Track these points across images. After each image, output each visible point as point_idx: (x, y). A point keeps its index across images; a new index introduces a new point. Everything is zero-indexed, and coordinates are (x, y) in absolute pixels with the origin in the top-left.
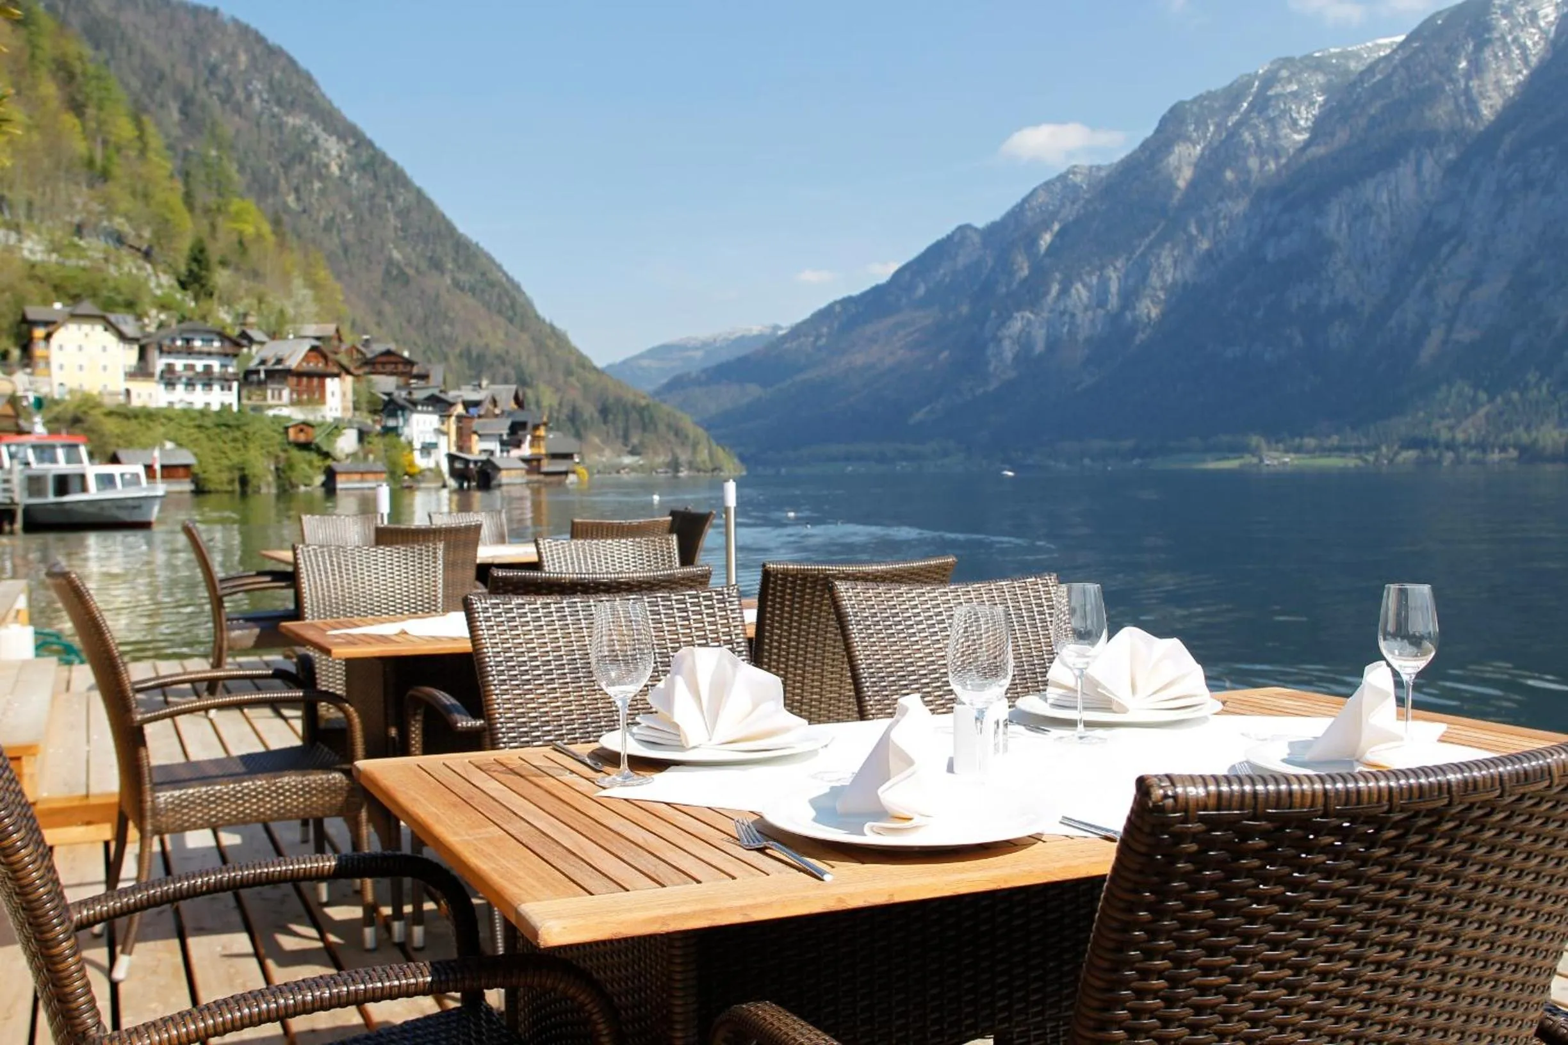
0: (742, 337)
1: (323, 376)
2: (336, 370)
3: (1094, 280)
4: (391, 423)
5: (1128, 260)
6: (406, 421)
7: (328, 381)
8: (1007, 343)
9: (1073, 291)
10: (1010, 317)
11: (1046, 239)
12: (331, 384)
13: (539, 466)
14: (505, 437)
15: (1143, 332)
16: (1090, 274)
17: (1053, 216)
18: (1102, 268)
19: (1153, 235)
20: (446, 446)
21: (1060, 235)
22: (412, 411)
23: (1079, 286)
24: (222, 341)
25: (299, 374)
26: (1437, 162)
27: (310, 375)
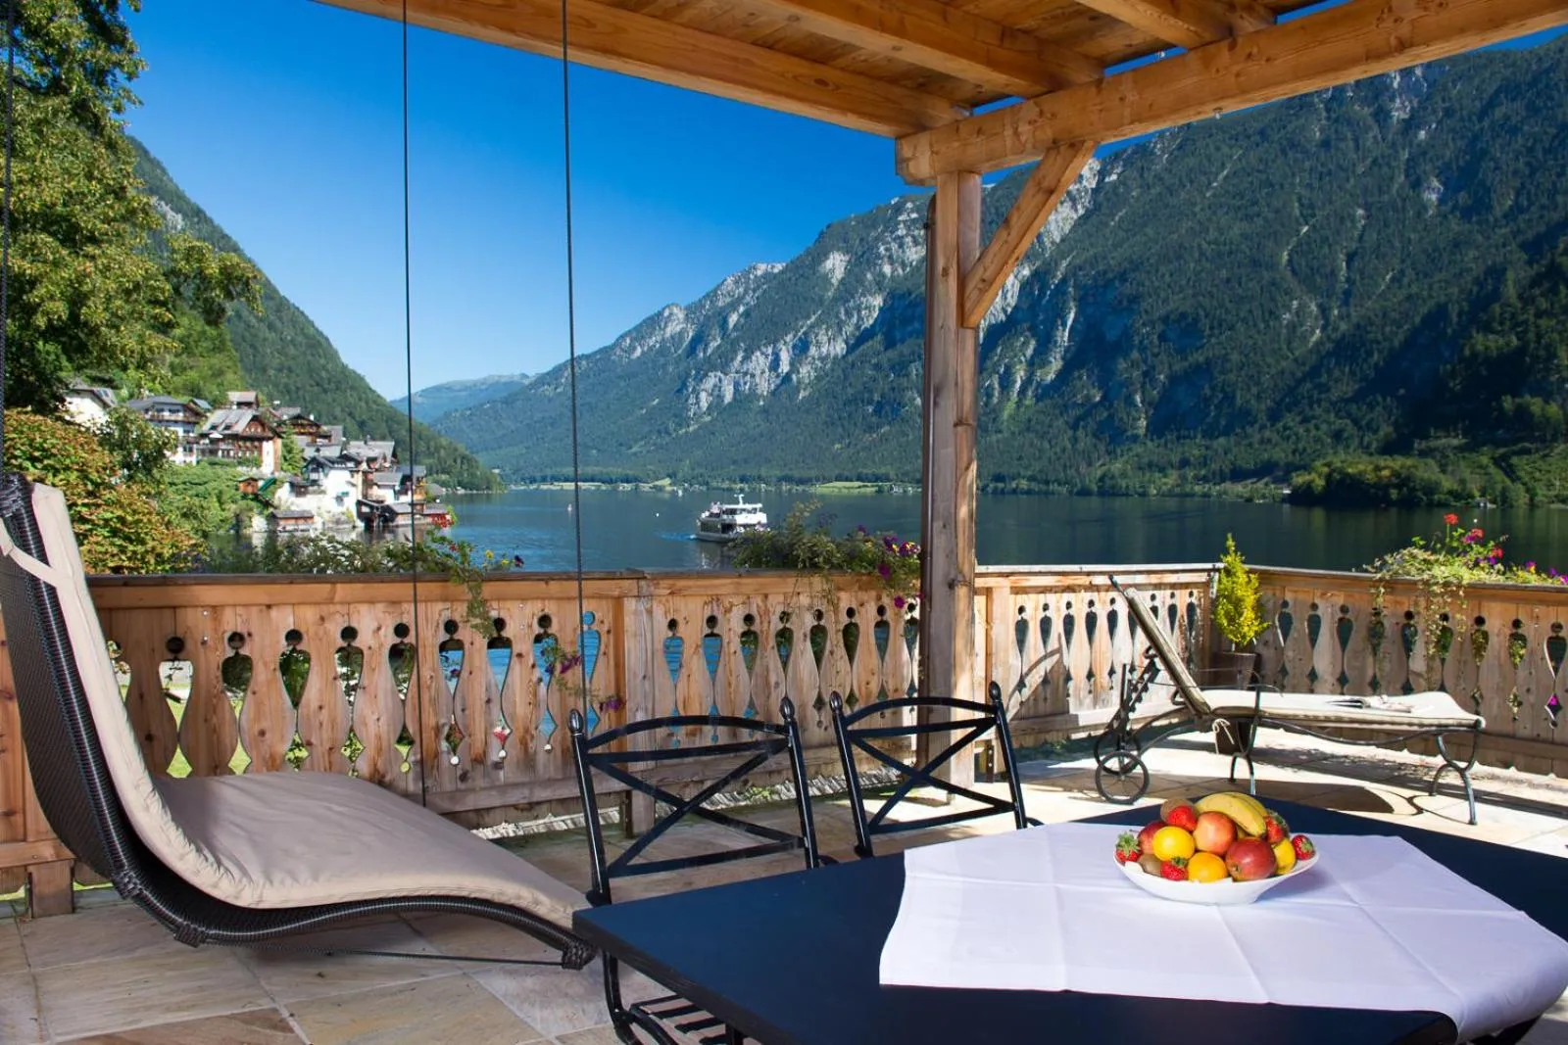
0: (497, 383)
1: (261, 439)
2: (270, 435)
3: (770, 350)
4: (314, 476)
5: (795, 336)
6: (326, 475)
7: (265, 444)
8: (703, 395)
9: (754, 358)
10: (706, 375)
11: (733, 319)
12: (268, 446)
13: (422, 510)
14: (397, 488)
15: (805, 389)
16: (766, 345)
17: (740, 300)
18: (775, 342)
19: (813, 318)
20: (356, 494)
21: (747, 314)
22: (331, 468)
23: (758, 353)
24: (185, 411)
25: (245, 438)
26: (1016, 277)
27: (251, 439)
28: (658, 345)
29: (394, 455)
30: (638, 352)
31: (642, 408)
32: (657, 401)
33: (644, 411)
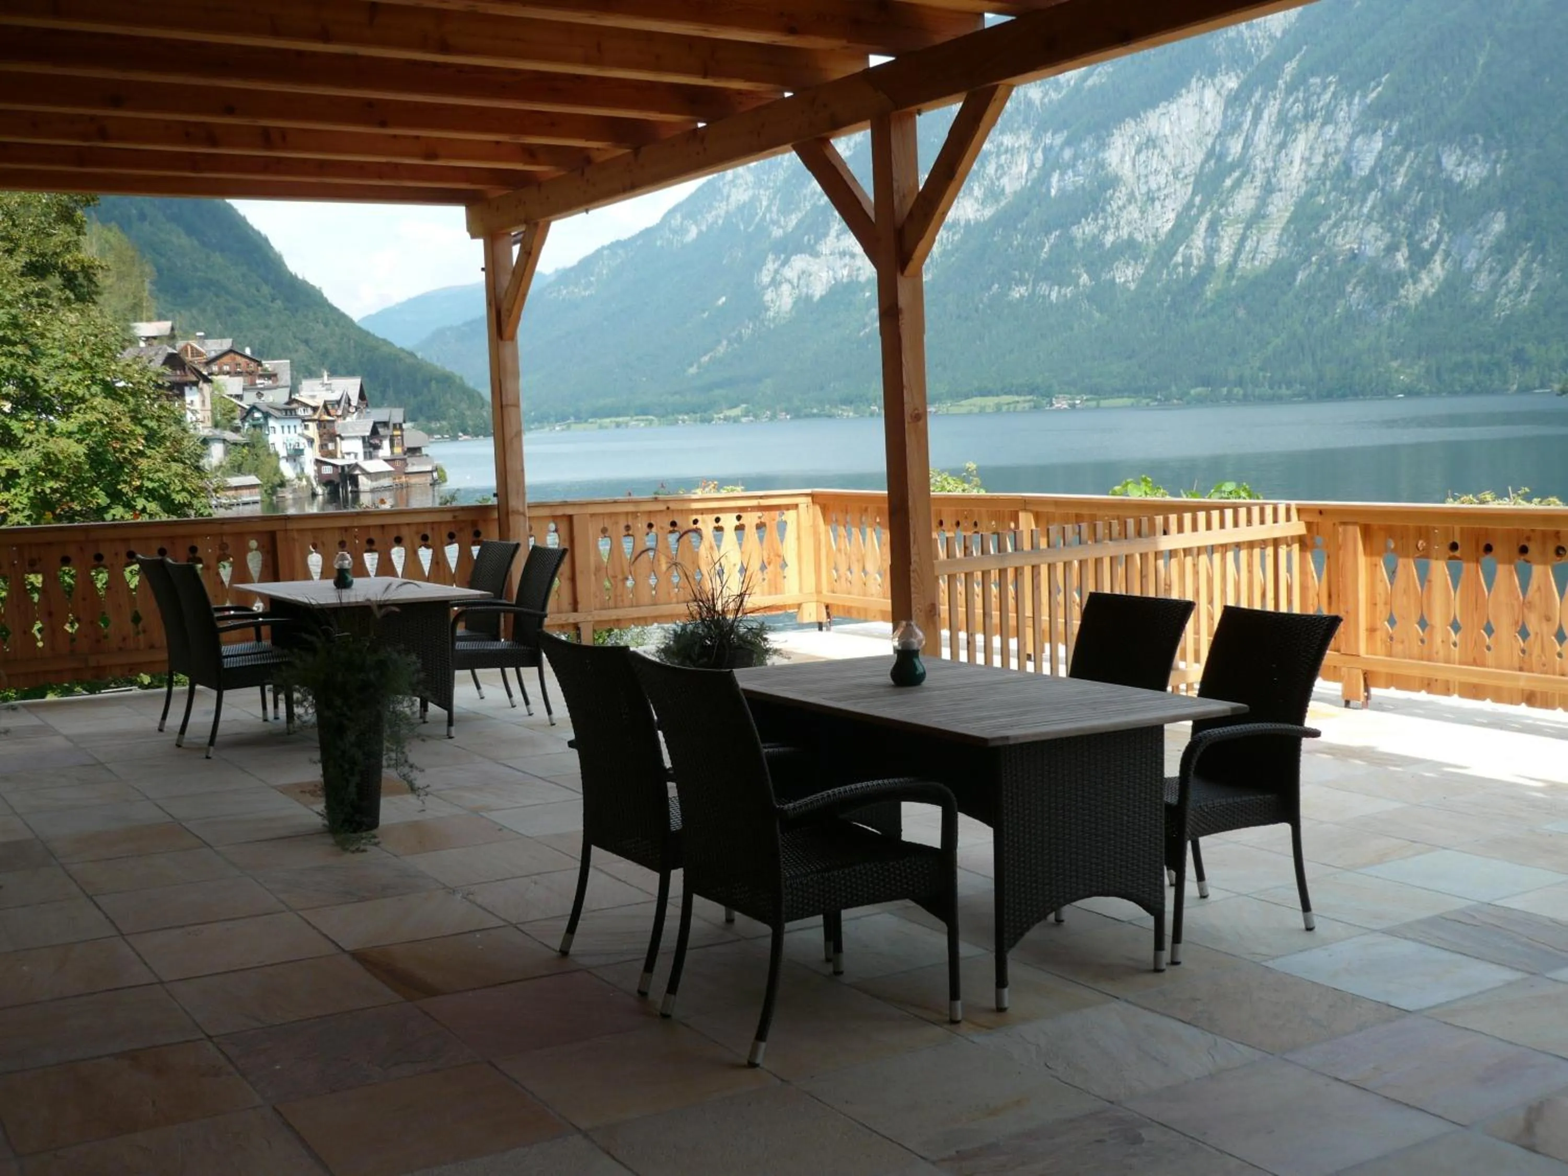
1: (182, 386)
2: (194, 379)
6: (271, 428)
7: (188, 391)
8: (785, 287)
10: (788, 259)
12: (192, 394)
13: (403, 467)
14: (368, 439)
20: (312, 452)
22: (279, 419)
27: (169, 386)
28: (720, 222)
29: (362, 396)
30: (693, 232)
31: (704, 311)
32: (724, 299)
33: (706, 315)
